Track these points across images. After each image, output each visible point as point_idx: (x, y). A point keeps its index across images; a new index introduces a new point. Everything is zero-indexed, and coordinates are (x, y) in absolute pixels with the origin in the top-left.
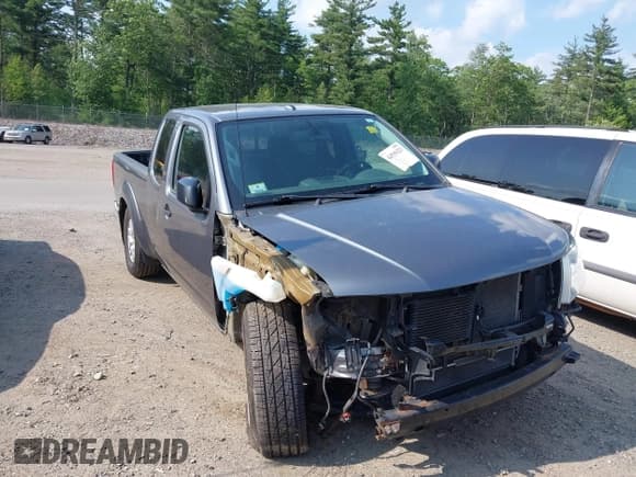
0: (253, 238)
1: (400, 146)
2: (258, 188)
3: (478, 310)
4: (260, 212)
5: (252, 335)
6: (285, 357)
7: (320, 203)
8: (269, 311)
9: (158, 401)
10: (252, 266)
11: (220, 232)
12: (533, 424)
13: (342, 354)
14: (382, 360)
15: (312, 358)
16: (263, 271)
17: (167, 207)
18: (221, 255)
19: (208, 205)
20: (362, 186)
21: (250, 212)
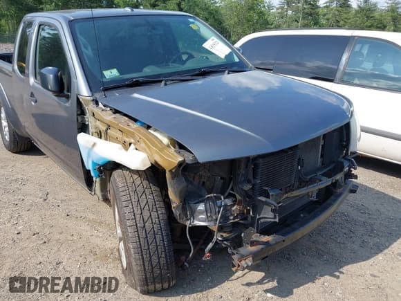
0: (114, 116)
1: (216, 39)
2: (111, 74)
3: (300, 162)
4: (116, 93)
5: (124, 198)
6: (154, 214)
7: (166, 85)
8: (135, 177)
9: (43, 255)
10: (116, 140)
11: (82, 112)
12: (324, 236)
13: (201, 207)
14: (234, 208)
15: (176, 213)
16: (127, 144)
17: (32, 95)
18: (85, 132)
19: (69, 90)
20: (194, 70)
21: (108, 93)
